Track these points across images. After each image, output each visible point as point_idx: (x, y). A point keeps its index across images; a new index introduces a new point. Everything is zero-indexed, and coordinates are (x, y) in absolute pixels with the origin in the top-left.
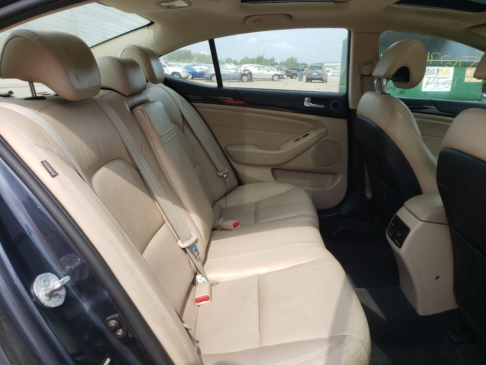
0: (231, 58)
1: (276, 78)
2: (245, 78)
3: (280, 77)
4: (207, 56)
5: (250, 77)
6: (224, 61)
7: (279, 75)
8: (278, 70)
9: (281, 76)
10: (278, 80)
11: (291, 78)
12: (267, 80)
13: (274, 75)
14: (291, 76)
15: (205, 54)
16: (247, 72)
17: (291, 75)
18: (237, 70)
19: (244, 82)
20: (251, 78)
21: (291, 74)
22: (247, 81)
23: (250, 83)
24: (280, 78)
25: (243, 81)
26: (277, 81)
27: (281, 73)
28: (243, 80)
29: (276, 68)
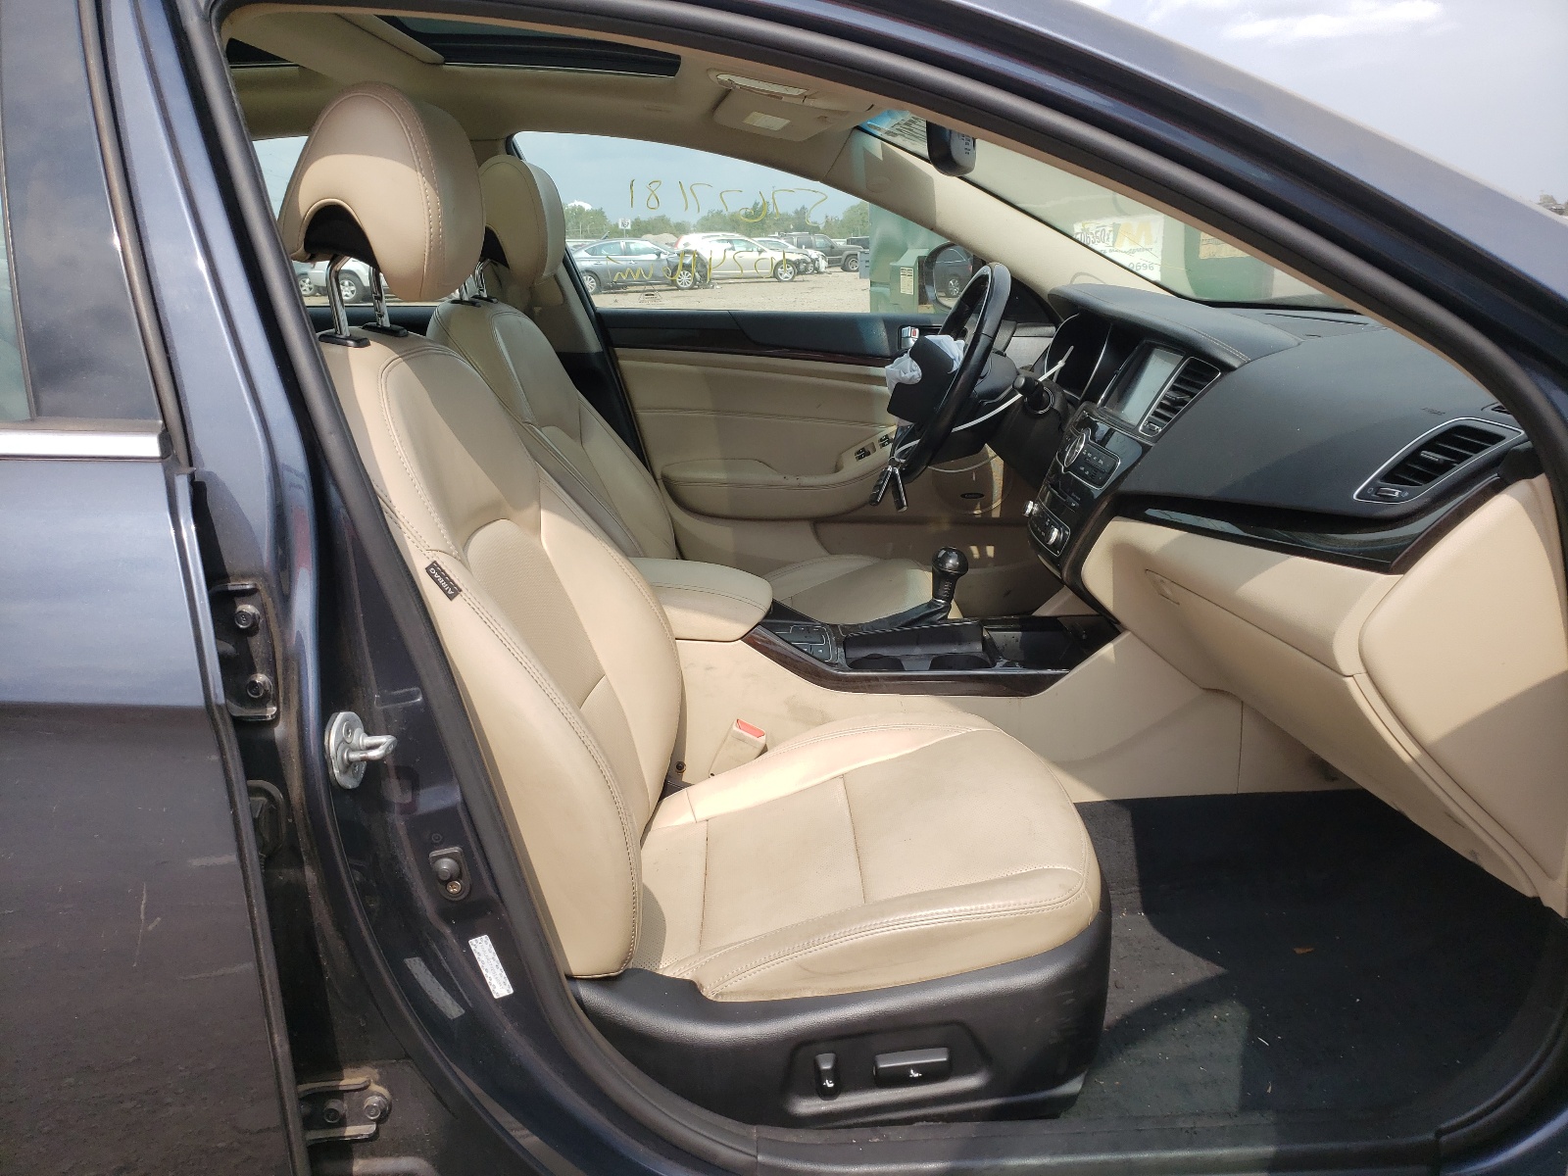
0: (667, 216)
1: (786, 273)
2: (684, 278)
3: (800, 268)
4: (588, 213)
5: (701, 273)
6: (629, 227)
7: (796, 264)
8: (799, 246)
9: (802, 267)
10: (793, 277)
11: (845, 269)
12: (756, 279)
13: (779, 263)
14: (842, 262)
15: (581, 209)
16: (689, 260)
17: (843, 260)
18: (658, 255)
19: (682, 289)
20: (704, 277)
21: (843, 257)
22: (691, 288)
23: (701, 292)
24: (799, 273)
25: (679, 288)
26: (791, 281)
27: (800, 257)
28: (679, 284)
29: (795, 240)
